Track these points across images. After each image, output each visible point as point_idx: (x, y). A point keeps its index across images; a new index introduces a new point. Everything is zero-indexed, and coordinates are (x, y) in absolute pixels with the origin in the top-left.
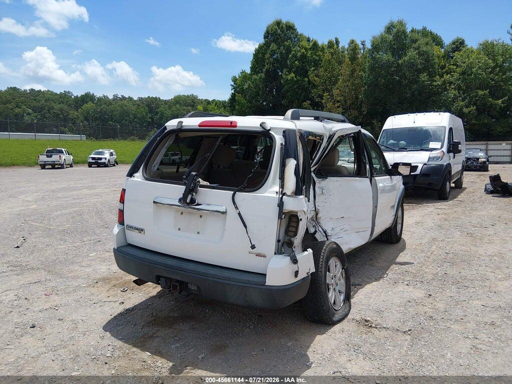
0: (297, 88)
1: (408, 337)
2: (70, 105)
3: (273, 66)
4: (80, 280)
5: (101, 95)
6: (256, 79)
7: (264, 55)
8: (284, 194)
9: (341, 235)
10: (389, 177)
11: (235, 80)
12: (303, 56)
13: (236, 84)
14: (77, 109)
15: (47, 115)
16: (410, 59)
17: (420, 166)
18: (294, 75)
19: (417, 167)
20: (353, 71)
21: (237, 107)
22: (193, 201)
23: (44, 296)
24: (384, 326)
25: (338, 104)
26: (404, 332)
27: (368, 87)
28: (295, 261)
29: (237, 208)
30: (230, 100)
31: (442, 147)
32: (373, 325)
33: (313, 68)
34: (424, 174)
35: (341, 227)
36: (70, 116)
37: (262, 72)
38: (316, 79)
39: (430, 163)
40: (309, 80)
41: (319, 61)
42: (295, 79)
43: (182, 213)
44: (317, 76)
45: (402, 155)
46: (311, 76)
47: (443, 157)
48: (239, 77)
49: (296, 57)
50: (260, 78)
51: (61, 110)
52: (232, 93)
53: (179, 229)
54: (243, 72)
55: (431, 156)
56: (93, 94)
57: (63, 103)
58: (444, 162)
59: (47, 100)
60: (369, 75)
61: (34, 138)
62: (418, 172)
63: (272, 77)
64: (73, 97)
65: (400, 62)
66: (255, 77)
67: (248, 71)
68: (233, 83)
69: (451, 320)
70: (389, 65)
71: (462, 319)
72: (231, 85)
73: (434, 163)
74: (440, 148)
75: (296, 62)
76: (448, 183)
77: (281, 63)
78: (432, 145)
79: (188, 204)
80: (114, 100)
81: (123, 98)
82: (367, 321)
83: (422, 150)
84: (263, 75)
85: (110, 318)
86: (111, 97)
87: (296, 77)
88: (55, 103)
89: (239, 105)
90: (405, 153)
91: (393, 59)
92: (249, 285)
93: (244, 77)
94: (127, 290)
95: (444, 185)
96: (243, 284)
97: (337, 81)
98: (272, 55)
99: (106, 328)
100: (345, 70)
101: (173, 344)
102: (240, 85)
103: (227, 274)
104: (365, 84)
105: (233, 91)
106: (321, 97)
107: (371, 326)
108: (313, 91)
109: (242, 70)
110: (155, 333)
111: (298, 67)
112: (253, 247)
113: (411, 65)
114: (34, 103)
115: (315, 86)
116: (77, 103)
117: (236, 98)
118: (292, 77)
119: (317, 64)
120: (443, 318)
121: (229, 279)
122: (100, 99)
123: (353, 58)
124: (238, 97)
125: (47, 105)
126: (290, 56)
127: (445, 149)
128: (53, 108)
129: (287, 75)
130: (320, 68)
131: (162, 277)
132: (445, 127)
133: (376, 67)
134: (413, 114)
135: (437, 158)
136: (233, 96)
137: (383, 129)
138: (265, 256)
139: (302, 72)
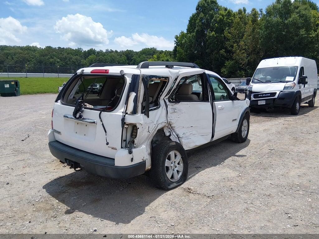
0: (216, 41)
1: (210, 200)
2: (81, 57)
3: (201, 28)
4: (45, 160)
5: (99, 50)
6: (190, 36)
7: (195, 20)
8: (127, 113)
9: (190, 137)
10: (231, 101)
11: (177, 38)
12: (221, 20)
13: (177, 40)
14: (85, 58)
15: (69, 62)
16: (293, 20)
17: (278, 93)
18: (214, 33)
19: (276, 93)
20: (254, 29)
21: (178, 55)
22: (80, 117)
23: (22, 168)
24: (198, 192)
25: (243, 51)
26: (208, 197)
27: (264, 39)
28: (130, 152)
29: (101, 121)
30: (174, 50)
31: (294, 79)
32: (192, 192)
33: (227, 28)
34: (280, 98)
35: (191, 133)
36: (81, 63)
37: (194, 32)
38: (229, 35)
39: (285, 90)
40: (224, 36)
41: (231, 23)
42: (215, 36)
43: (78, 124)
44: (229, 33)
45: (267, 85)
46: (226, 33)
47: (294, 86)
48: (180, 35)
49: (216, 21)
50: (193, 36)
51: (76, 59)
52: (175, 46)
53: (76, 133)
54: (182, 32)
55: (286, 86)
56: (95, 49)
57: (77, 55)
58: (295, 90)
59: (68, 54)
60: (264, 31)
61: (58, 76)
62: (276, 96)
63: (201, 34)
64: (83, 51)
65: (286, 22)
66: (189, 35)
67: (185, 32)
68: (175, 40)
69: (243, 191)
70: (278, 24)
71: (251, 191)
72: (174, 41)
73: (287, 91)
74: (292, 80)
75: (216, 25)
76: (298, 104)
77: (207, 25)
78: (288, 78)
79: (78, 118)
80: (106, 52)
81: (112, 51)
82: (189, 189)
83: (281, 82)
84: (194, 34)
85: (49, 181)
86: (104, 51)
87: (215, 33)
88: (72, 55)
89: (179, 53)
90: (269, 84)
91: (281, 21)
92: (106, 166)
93: (183, 35)
94: (66, 166)
95: (294, 105)
96: (103, 165)
97: (243, 35)
98: (201, 21)
99: (44, 187)
100: (249, 28)
101: (73, 197)
102: (180, 41)
103: (97, 159)
104: (262, 37)
105: (175, 45)
106: (232, 46)
107: (190, 192)
108: (227, 43)
109: (182, 31)
110: (67, 191)
111: (217, 28)
112: (107, 144)
113: (294, 24)
114: (61, 56)
115: (228, 40)
116: (85, 55)
117: (177, 49)
118: (213, 35)
119: (230, 25)
120: (239, 190)
121: (97, 162)
122: (98, 53)
123: (254, 21)
124: (179, 48)
125: (68, 57)
126: (212, 20)
127: (296, 81)
128: (71, 58)
129: (210, 33)
130: (232, 27)
131: (68, 159)
132: (298, 67)
133: (269, 26)
134: (277, 58)
135: (291, 87)
136: (176, 47)
137: (257, 68)
138: (116, 149)
139: (220, 31)
